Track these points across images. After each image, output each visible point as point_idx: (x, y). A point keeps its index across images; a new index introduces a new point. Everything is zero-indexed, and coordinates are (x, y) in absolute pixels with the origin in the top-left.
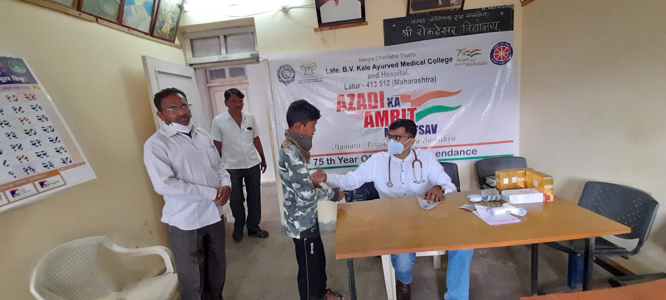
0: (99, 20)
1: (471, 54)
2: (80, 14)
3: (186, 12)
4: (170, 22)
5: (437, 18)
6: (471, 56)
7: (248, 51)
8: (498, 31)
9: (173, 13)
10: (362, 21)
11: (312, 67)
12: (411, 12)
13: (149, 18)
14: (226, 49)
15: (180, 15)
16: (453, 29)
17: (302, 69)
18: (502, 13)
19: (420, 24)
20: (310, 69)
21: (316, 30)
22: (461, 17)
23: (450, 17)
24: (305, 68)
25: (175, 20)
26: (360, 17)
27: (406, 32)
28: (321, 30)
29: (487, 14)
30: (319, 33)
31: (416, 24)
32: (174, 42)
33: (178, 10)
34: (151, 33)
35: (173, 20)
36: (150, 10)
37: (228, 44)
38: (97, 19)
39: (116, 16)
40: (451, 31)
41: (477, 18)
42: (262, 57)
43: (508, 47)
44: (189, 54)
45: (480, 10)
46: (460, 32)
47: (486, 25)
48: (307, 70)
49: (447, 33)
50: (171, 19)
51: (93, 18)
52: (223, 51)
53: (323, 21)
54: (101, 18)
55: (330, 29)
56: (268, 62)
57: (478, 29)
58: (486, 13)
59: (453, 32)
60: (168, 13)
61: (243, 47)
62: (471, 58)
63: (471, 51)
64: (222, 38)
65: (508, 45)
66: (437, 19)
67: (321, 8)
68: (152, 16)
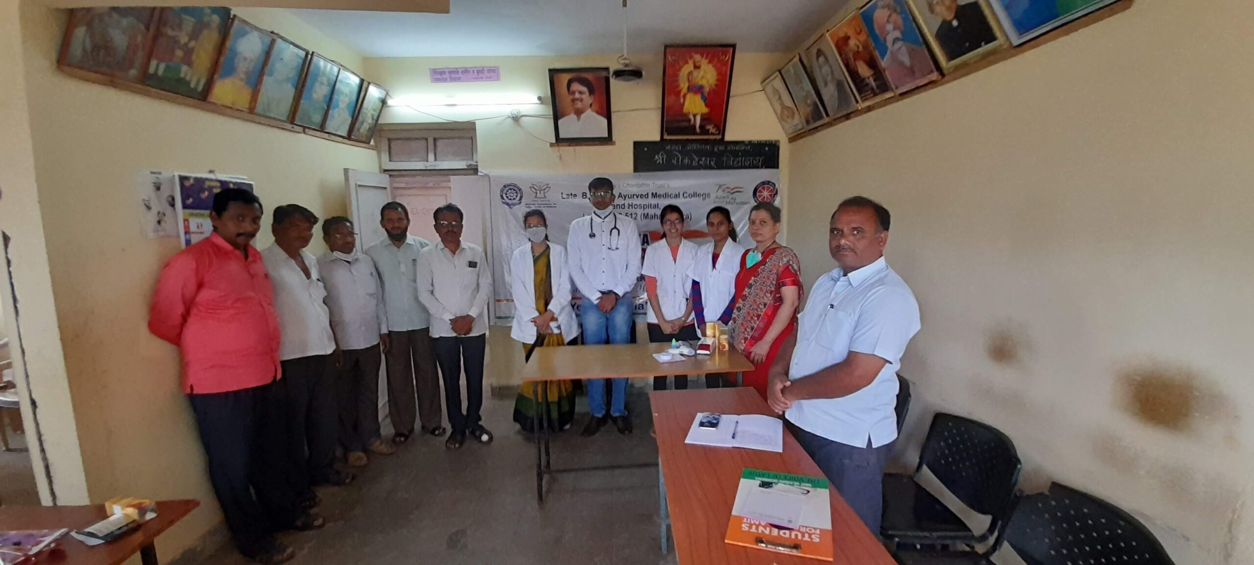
0: (307, 130)
1: (732, 192)
2: (293, 127)
3: (389, 107)
4: (370, 121)
5: (695, 146)
6: (732, 193)
7: (463, 160)
8: (762, 167)
9: (374, 110)
10: (608, 140)
11: (544, 190)
12: (666, 137)
13: (350, 119)
14: (435, 155)
15: (381, 111)
16: (713, 161)
17: (531, 189)
18: (767, 149)
19: (676, 150)
20: (542, 192)
21: (552, 145)
22: (722, 148)
23: (709, 147)
24: (536, 189)
25: (375, 117)
26: (606, 135)
27: (659, 158)
28: (558, 146)
29: (751, 148)
30: (556, 149)
31: (671, 151)
32: (369, 143)
33: (381, 104)
34: (349, 137)
35: (373, 119)
36: (352, 110)
37: (439, 149)
38: (305, 129)
39: (320, 124)
40: (710, 163)
41: (739, 151)
42: (482, 170)
43: (772, 186)
44: (385, 157)
45: (743, 142)
46: (720, 166)
47: (750, 160)
48: (538, 192)
49: (706, 165)
50: (371, 117)
51: (301, 129)
52: (431, 157)
53: (562, 136)
54: (309, 128)
55: (569, 146)
56: (489, 178)
57: (740, 164)
58: (749, 147)
59: (712, 163)
60: (369, 111)
61: (457, 155)
62: (731, 196)
63: (732, 188)
64: (431, 141)
65: (773, 185)
66: (695, 148)
67: (560, 122)
68: (353, 117)
